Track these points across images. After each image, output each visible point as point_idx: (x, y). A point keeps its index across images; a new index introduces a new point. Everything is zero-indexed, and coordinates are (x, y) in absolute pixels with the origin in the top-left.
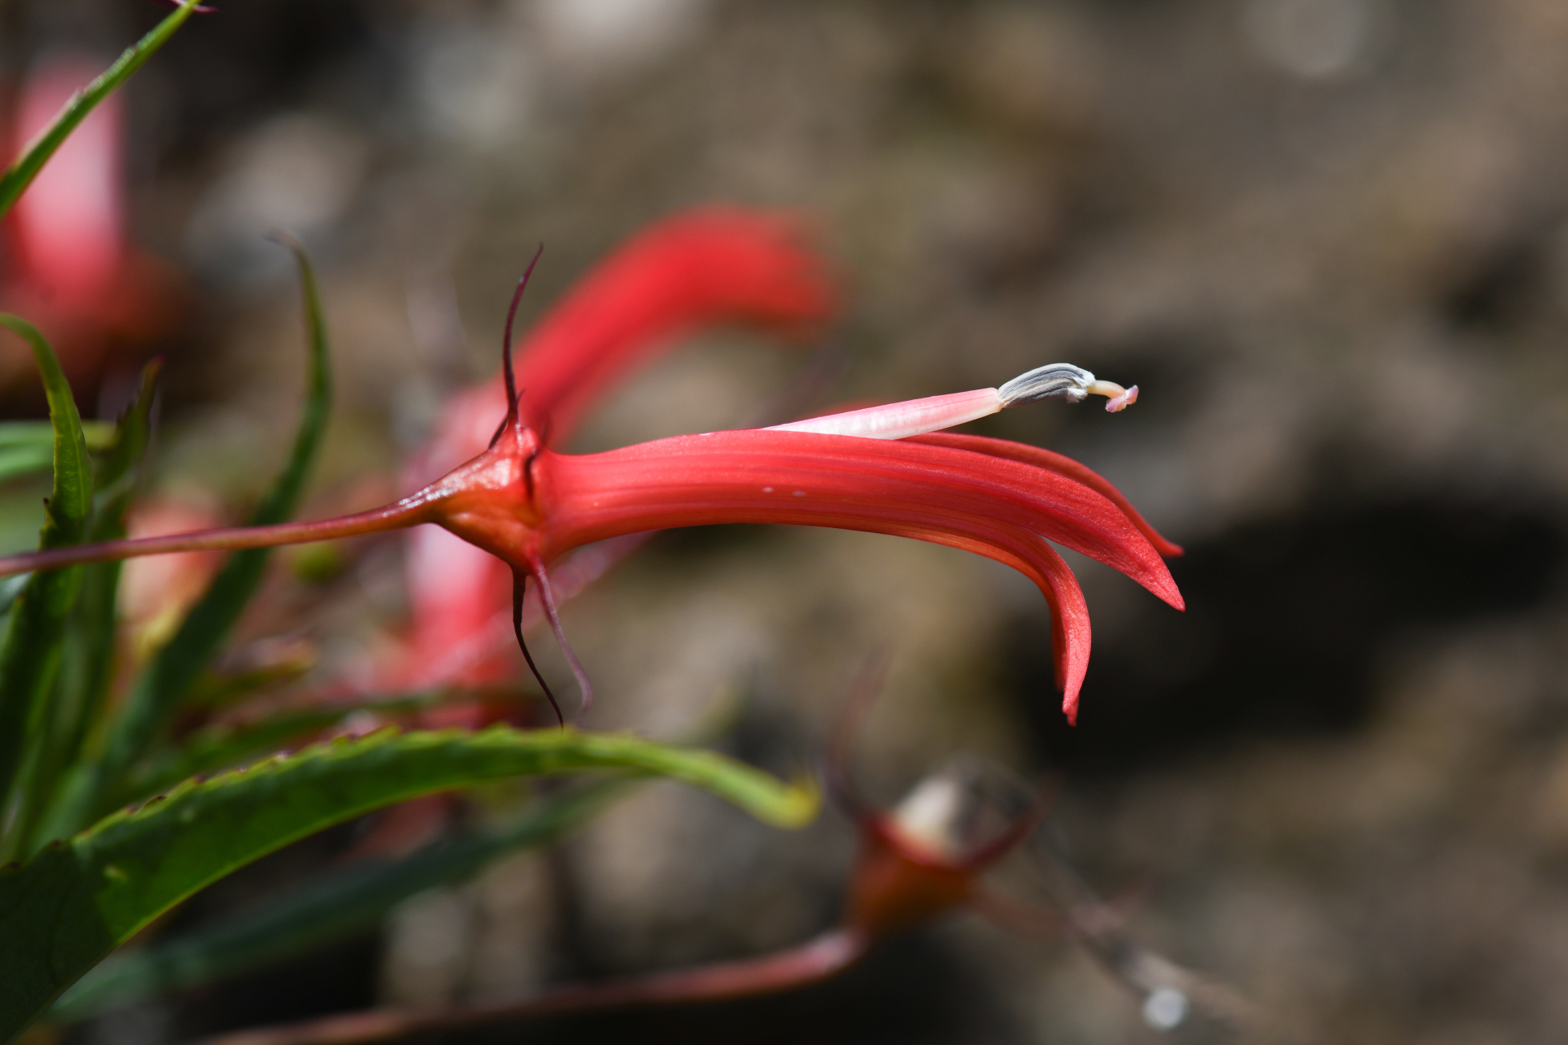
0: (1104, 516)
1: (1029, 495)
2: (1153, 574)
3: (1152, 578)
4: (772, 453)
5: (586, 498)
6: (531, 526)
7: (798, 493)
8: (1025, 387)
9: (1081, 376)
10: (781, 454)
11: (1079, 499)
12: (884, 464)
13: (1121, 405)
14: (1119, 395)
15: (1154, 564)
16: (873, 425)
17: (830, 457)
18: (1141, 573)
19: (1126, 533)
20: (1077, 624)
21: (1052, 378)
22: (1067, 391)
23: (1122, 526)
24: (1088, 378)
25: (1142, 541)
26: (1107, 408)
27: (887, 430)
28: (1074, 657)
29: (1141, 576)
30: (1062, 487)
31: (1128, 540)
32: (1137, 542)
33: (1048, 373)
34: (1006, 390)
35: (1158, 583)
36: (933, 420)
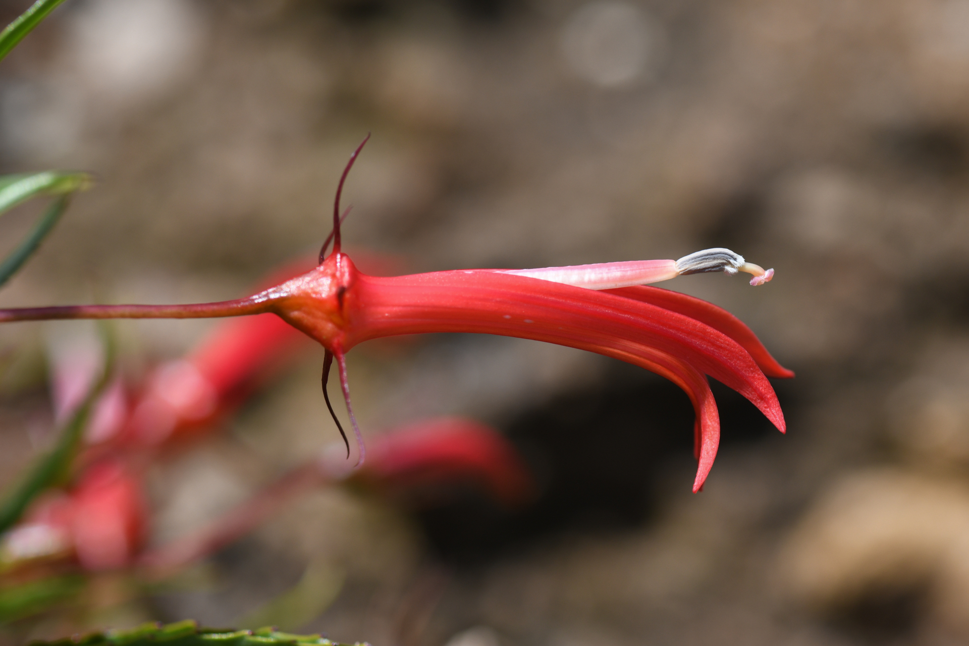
0: (739, 359)
1: (689, 339)
2: (767, 403)
3: (766, 405)
4: (513, 291)
5: (381, 309)
6: (340, 327)
7: (528, 321)
8: (695, 263)
9: (735, 259)
10: (519, 292)
11: (723, 345)
12: (591, 308)
13: (760, 282)
14: (760, 275)
15: (768, 396)
16: (586, 278)
17: (553, 298)
18: (759, 401)
19: (752, 372)
20: (711, 428)
21: (714, 259)
22: (724, 269)
23: (750, 367)
24: (740, 260)
25: (763, 379)
26: (750, 282)
27: (595, 282)
28: (706, 452)
29: (759, 403)
30: (712, 336)
31: (753, 377)
32: (759, 379)
33: (712, 254)
34: (682, 263)
35: (770, 409)
36: (628, 279)
